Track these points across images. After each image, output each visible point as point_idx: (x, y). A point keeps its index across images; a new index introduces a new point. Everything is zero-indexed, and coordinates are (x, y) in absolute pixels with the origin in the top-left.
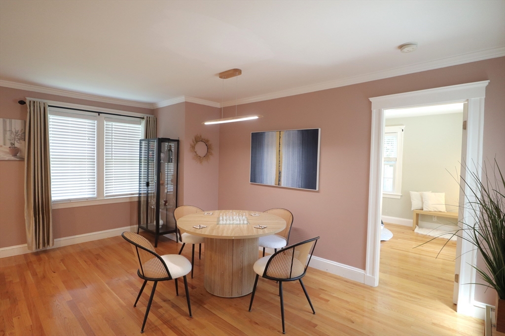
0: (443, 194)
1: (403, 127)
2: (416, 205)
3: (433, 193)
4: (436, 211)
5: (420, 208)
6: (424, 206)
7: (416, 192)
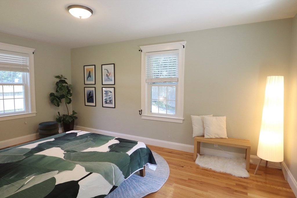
0: (225, 118)
1: (184, 43)
2: (197, 131)
3: (215, 117)
4: (217, 138)
5: (201, 135)
6: (205, 132)
7: (198, 116)
